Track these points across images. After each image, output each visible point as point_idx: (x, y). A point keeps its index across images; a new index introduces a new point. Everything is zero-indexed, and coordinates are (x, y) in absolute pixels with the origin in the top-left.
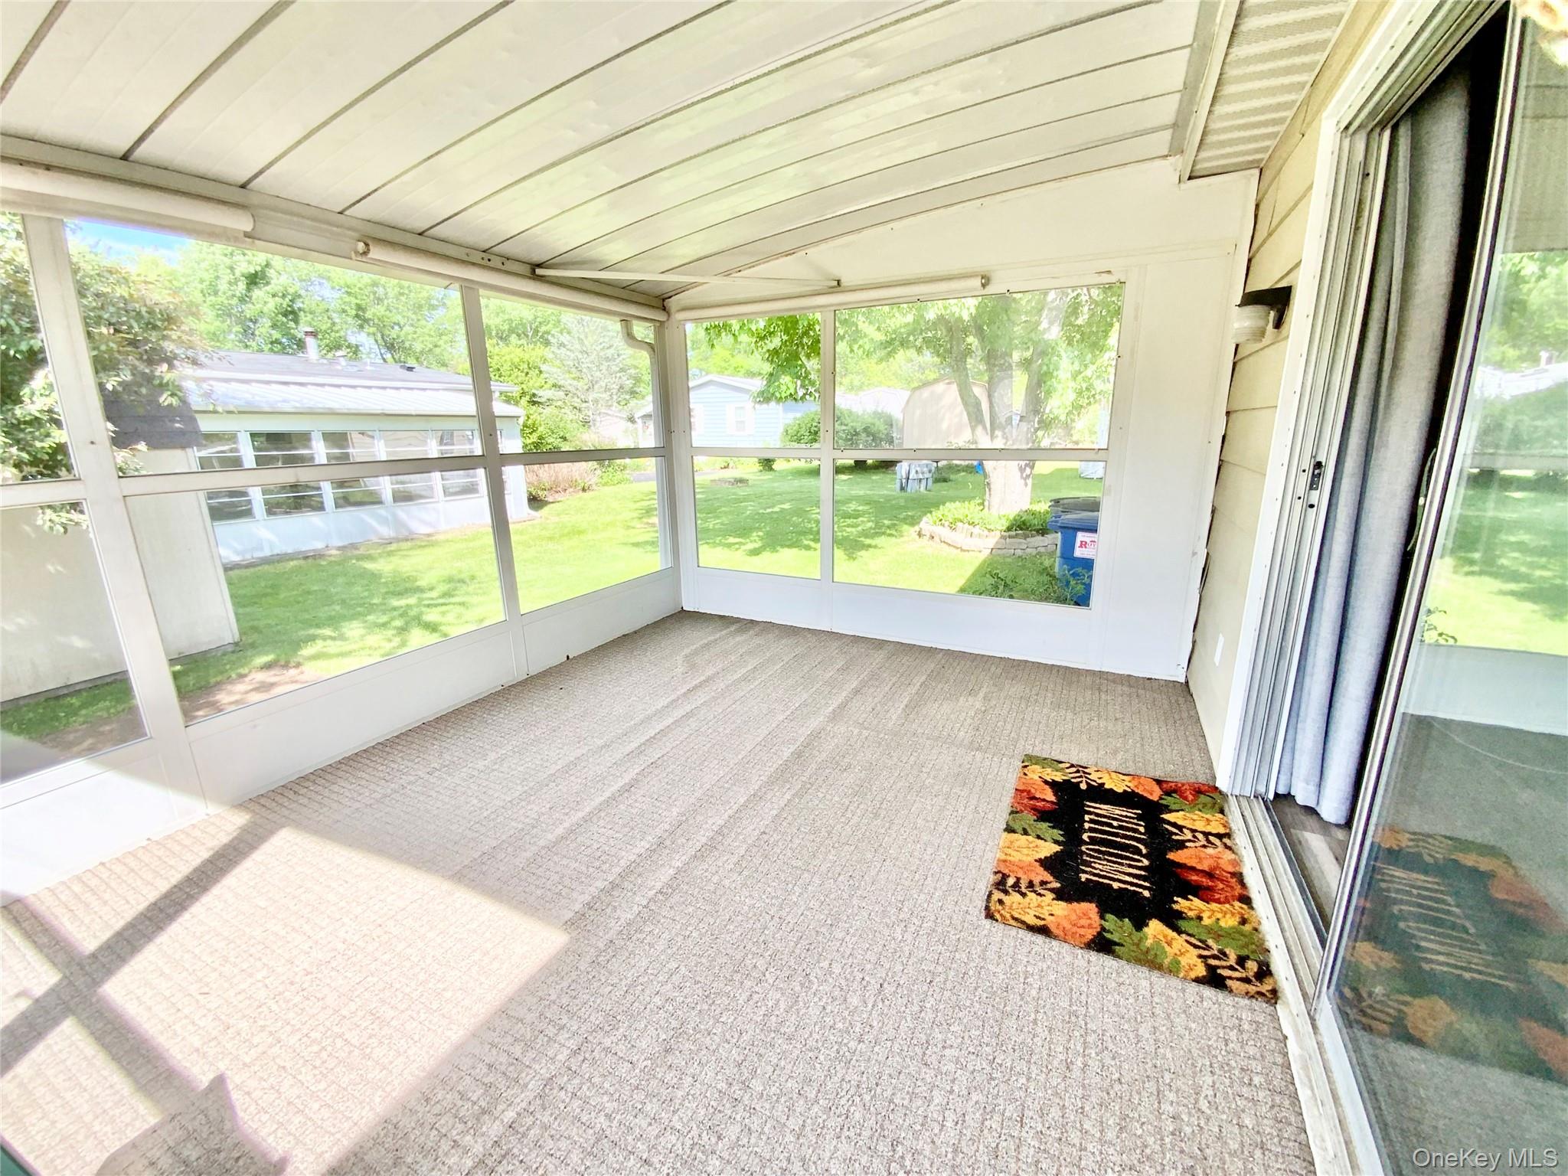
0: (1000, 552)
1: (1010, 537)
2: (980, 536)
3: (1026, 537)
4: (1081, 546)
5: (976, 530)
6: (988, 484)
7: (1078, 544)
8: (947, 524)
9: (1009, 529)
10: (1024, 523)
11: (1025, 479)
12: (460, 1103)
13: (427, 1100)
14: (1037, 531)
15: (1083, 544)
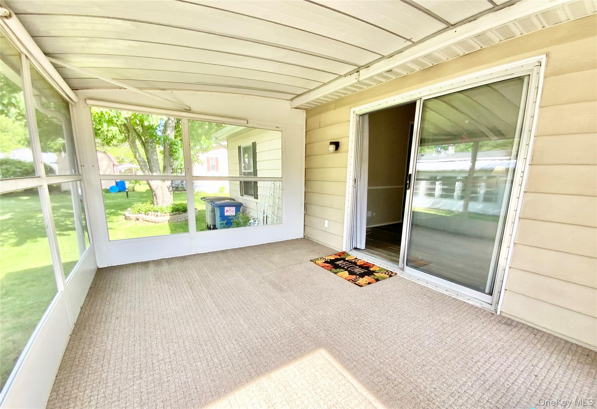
0: (172, 221)
1: (174, 215)
2: (161, 216)
3: (180, 214)
4: (226, 212)
5: (159, 214)
6: (155, 195)
7: (225, 211)
8: (143, 212)
9: (172, 212)
10: (178, 209)
11: (170, 192)
12: (382, 383)
13: (378, 391)
14: (182, 211)
15: (227, 211)
